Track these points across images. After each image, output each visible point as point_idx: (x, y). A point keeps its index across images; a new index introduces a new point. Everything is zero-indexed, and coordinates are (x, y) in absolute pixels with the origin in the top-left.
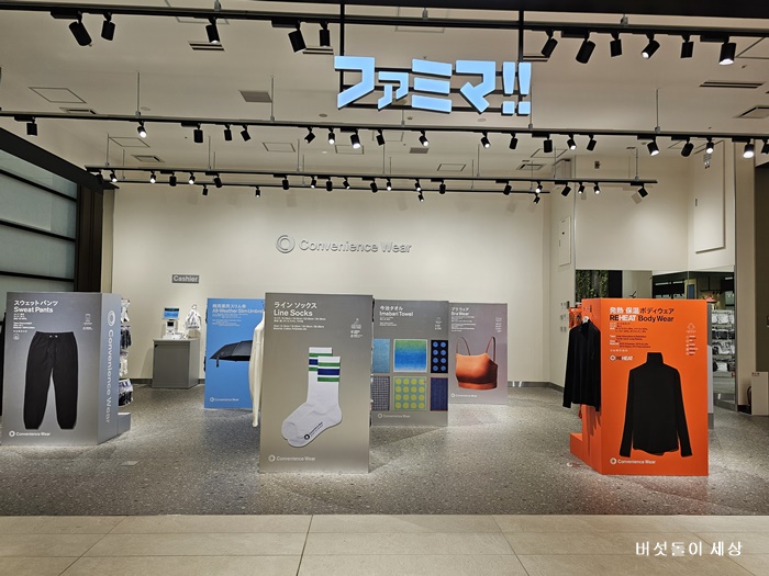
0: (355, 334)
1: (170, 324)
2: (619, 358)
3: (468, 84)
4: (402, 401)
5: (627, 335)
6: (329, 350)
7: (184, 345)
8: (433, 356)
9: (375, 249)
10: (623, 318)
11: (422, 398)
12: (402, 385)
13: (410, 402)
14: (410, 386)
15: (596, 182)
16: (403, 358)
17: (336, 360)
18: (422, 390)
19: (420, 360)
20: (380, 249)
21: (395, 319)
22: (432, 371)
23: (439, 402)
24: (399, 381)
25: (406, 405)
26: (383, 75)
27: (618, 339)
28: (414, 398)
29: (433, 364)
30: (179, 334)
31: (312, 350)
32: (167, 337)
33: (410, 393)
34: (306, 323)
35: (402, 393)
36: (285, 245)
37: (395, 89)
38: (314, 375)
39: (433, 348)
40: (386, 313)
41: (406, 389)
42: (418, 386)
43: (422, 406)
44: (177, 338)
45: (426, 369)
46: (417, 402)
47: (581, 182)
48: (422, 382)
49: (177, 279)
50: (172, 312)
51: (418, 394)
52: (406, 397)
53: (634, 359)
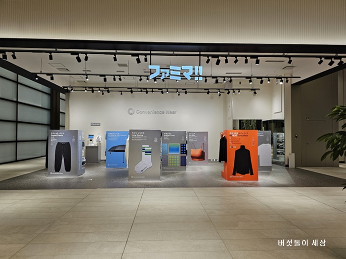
0: (156, 141)
1: (91, 140)
2: (232, 147)
3: (185, 73)
4: (172, 163)
5: (235, 141)
6: (148, 146)
7: (96, 148)
8: (181, 149)
9: (163, 113)
10: (234, 136)
11: (178, 162)
12: (171, 158)
13: (174, 163)
14: (174, 158)
15: (239, 89)
16: (172, 150)
17: (150, 149)
18: (178, 160)
19: (177, 150)
20: (165, 113)
21: (169, 137)
22: (181, 154)
23: (183, 163)
24: (170, 157)
25: (173, 165)
26: (162, 70)
27: (232, 141)
28: (175, 162)
29: (181, 151)
30: (94, 143)
31: (143, 146)
32: (89, 145)
33: (174, 161)
34: (141, 138)
35: (172, 161)
36: (131, 112)
37: (165, 74)
38: (144, 153)
39: (181, 146)
40: (166, 135)
41: (173, 160)
42: (176, 158)
43: (178, 165)
44: (93, 145)
45: (179, 153)
46: (176, 163)
47: (233, 90)
48: (178, 157)
49: (92, 124)
50: (91, 136)
51: (177, 161)
52: (173, 162)
53: (237, 147)
